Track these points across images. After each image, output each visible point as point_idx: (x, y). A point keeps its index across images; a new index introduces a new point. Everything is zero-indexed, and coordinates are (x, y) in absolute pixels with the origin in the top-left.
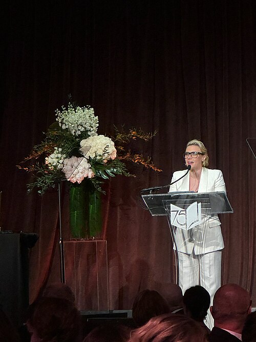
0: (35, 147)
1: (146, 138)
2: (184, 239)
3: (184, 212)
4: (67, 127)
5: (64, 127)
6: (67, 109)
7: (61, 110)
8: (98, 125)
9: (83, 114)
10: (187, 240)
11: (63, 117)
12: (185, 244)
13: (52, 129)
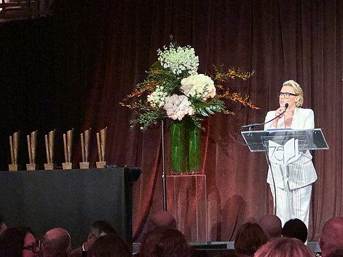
0: (138, 85)
1: (245, 77)
2: (283, 175)
3: (282, 148)
4: (169, 66)
5: (165, 66)
6: (168, 49)
7: (163, 50)
8: (198, 64)
9: (184, 53)
10: (285, 175)
11: (165, 56)
12: (283, 179)
13: (154, 68)
